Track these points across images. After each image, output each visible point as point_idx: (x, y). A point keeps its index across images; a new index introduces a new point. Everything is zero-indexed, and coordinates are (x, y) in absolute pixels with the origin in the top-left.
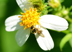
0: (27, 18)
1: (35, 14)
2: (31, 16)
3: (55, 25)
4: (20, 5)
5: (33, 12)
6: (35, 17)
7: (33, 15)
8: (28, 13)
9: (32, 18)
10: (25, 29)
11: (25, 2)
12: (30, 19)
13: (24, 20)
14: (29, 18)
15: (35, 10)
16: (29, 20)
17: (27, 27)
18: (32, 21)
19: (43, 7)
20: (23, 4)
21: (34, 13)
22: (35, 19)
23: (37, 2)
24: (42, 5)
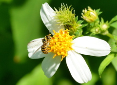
0: (57, 43)
1: (67, 38)
2: (62, 40)
3: (93, 50)
4: (47, 23)
5: (63, 35)
6: (67, 42)
7: (64, 39)
8: (58, 36)
9: (62, 43)
10: (54, 57)
11: (52, 20)
12: (60, 45)
13: (53, 45)
14: (59, 42)
15: (66, 32)
16: (58, 45)
17: (57, 54)
18: (63, 47)
19: (76, 26)
20: (50, 22)
21: (65, 36)
22: (66, 45)
23: (69, 22)
24: (75, 23)
